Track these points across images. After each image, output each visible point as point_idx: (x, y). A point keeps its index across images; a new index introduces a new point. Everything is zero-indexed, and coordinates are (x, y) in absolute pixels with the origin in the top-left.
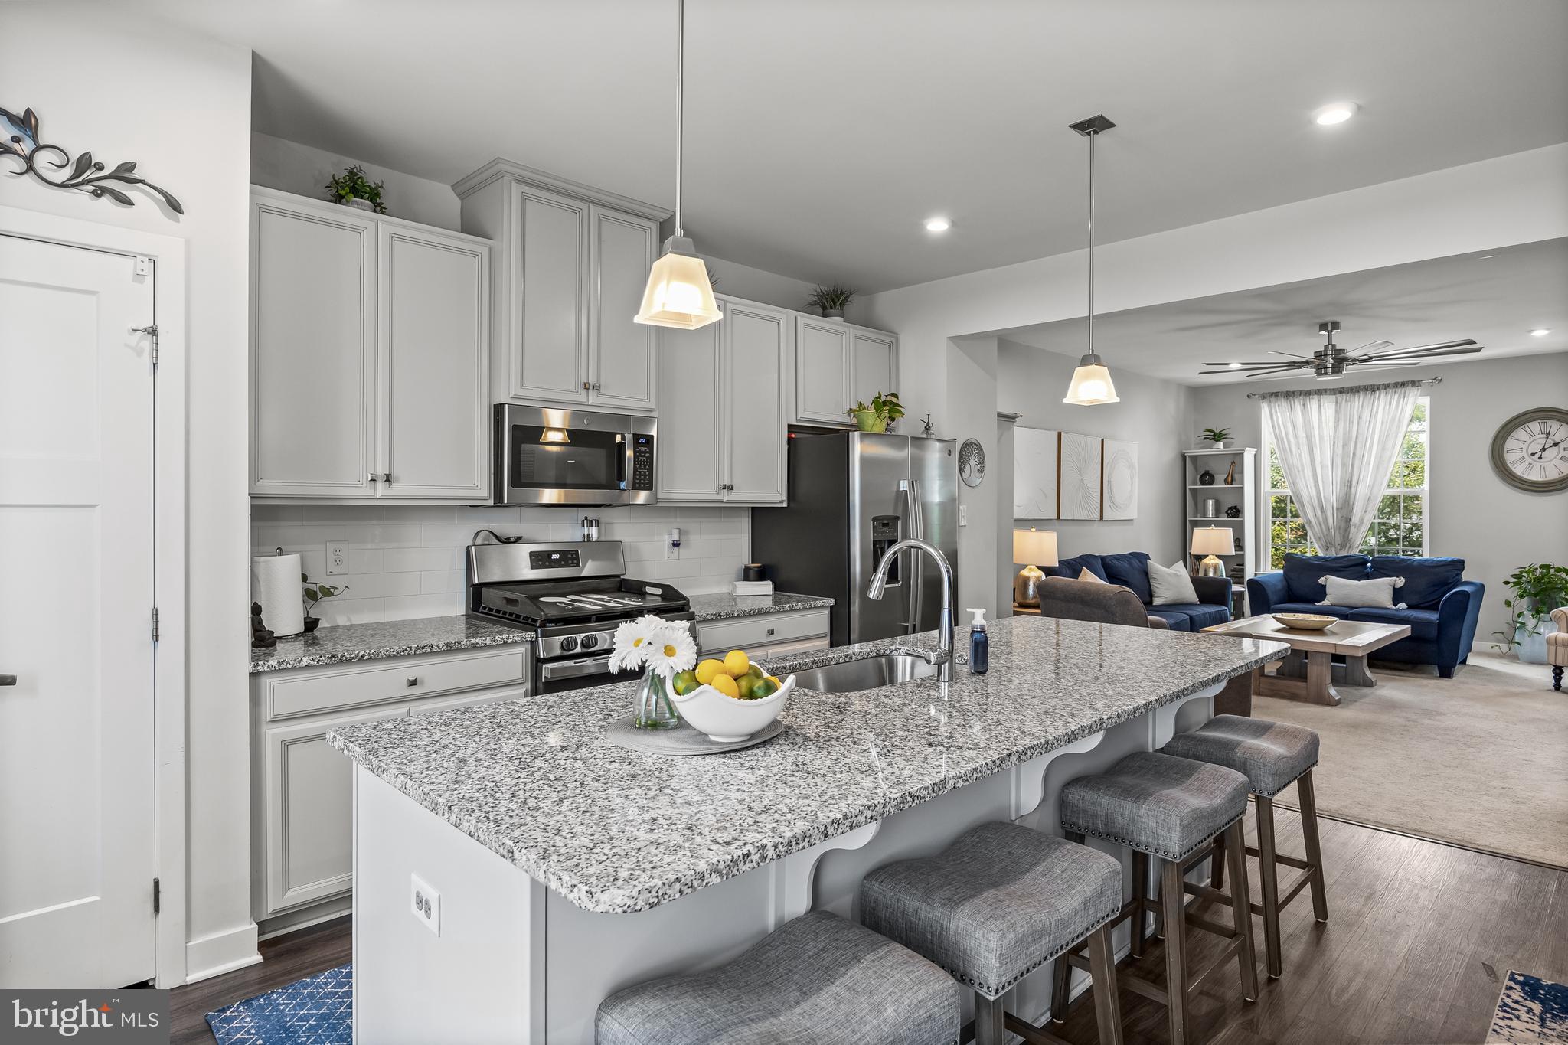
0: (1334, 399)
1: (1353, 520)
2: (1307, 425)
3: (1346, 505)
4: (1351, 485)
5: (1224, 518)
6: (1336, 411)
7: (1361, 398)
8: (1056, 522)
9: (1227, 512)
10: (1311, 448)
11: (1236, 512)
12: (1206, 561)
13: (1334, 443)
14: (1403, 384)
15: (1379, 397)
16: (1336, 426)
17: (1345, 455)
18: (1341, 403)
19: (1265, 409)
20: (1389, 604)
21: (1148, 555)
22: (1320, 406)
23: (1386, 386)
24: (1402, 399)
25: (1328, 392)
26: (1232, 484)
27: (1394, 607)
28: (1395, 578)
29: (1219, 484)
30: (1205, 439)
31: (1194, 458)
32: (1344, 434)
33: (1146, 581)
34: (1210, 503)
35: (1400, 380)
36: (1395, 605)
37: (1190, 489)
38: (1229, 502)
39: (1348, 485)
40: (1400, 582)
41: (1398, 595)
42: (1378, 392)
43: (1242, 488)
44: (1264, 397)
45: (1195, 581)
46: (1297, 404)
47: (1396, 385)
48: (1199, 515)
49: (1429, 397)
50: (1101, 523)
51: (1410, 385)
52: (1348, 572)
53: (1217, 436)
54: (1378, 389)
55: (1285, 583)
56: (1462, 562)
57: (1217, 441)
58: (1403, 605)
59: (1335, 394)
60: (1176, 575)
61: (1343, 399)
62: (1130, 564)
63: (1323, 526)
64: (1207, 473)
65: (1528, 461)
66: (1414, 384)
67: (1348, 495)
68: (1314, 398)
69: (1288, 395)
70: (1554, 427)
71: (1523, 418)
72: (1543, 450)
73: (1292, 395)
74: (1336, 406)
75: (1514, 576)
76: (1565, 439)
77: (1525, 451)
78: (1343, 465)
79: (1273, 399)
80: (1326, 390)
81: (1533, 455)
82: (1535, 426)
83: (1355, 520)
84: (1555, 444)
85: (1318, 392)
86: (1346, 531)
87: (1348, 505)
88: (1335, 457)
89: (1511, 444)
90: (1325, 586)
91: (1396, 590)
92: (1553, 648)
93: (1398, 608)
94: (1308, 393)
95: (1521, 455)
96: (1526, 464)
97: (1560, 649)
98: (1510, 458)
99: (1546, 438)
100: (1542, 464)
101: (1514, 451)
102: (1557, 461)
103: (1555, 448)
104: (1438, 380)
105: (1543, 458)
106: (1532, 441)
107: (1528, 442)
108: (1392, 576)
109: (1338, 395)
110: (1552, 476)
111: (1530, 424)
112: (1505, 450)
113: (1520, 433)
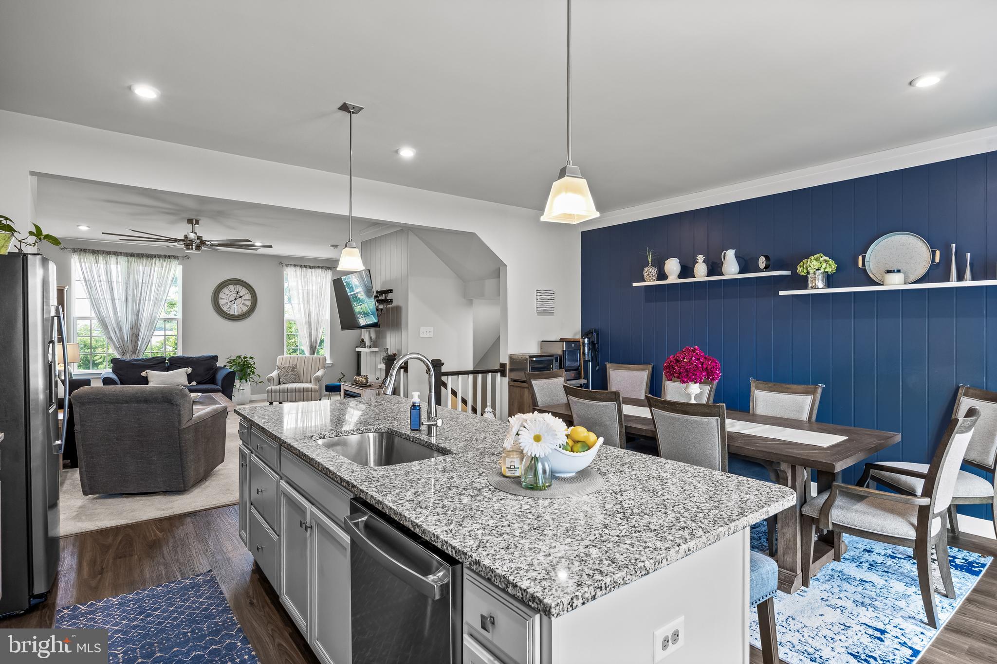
0: (127, 260)
2: (109, 273)
3: (135, 326)
6: (128, 267)
7: (144, 261)
10: (112, 290)
13: (127, 287)
14: (169, 257)
15: (155, 262)
16: (128, 277)
18: (131, 263)
20: (186, 383)
22: (117, 263)
23: (160, 257)
24: (168, 265)
25: (123, 254)
27: (189, 385)
28: (186, 368)
32: (134, 282)
35: (168, 254)
36: (190, 383)
40: (190, 370)
41: (190, 378)
42: (154, 259)
44: (74, 251)
46: (101, 258)
47: (165, 257)
49: (182, 266)
51: (173, 258)
52: (157, 367)
54: (155, 257)
56: (217, 357)
58: (194, 383)
59: (127, 256)
61: (132, 260)
63: (120, 341)
65: (229, 304)
66: (175, 257)
67: (137, 320)
68: (113, 259)
69: (95, 252)
70: (240, 288)
71: (227, 283)
72: (236, 299)
73: (97, 252)
74: (128, 264)
75: (228, 362)
76: (245, 295)
77: (228, 299)
78: (133, 301)
79: (82, 253)
80: (121, 253)
81: (231, 301)
82: (232, 287)
83: (141, 336)
84: (240, 297)
85: (116, 254)
86: (136, 342)
87: (137, 326)
88: (128, 296)
89: (221, 295)
90: (147, 377)
91: (188, 375)
92: (270, 394)
93: (192, 385)
94: (109, 253)
95: (226, 301)
96: (228, 306)
97: (273, 394)
98: (221, 302)
99: (236, 293)
100: (235, 306)
101: (223, 299)
102: (241, 305)
103: (240, 299)
104: (187, 257)
105: (235, 303)
106: (231, 295)
107: (229, 295)
108: (184, 367)
109: (129, 257)
110: (239, 312)
111: (230, 286)
112: (219, 298)
113: (226, 290)
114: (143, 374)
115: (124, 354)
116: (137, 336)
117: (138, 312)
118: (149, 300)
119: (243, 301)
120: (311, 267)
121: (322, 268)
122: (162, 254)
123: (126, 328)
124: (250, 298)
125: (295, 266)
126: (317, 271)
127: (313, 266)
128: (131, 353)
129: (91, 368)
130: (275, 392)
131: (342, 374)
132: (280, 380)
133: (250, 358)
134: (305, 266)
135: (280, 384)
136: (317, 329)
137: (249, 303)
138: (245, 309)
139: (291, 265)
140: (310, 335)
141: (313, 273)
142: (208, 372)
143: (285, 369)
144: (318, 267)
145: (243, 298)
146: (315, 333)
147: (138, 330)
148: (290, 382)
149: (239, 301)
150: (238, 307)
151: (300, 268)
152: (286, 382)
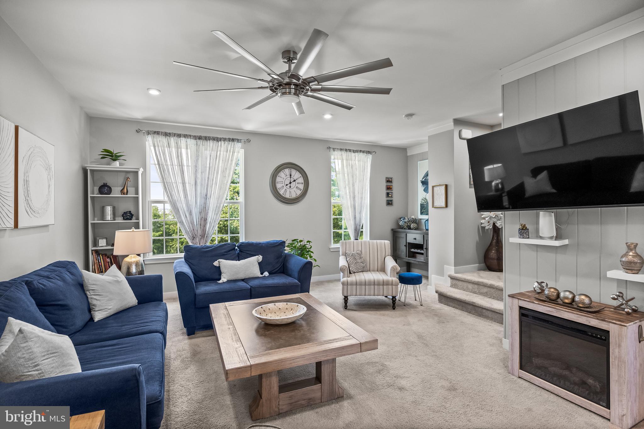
0: (196, 142)
2: (179, 156)
3: (204, 210)
4: (207, 197)
5: (120, 220)
6: (197, 150)
9: (123, 216)
10: (182, 173)
11: (131, 215)
12: (127, 259)
13: (196, 170)
14: (233, 140)
15: (221, 145)
16: (197, 160)
17: (202, 179)
18: (199, 146)
19: (149, 141)
20: (258, 274)
21: (74, 263)
22: (187, 145)
23: (225, 140)
24: (232, 148)
25: (192, 137)
26: (127, 194)
27: (261, 276)
28: (257, 256)
29: (116, 193)
30: (103, 158)
31: (94, 172)
34: (109, 210)
35: (231, 137)
36: (262, 274)
37: (91, 197)
38: (124, 208)
40: (260, 258)
41: (262, 266)
42: (220, 142)
43: (137, 198)
44: (148, 133)
46: (172, 140)
47: (230, 140)
48: (96, 219)
49: (243, 150)
50: (16, 232)
51: (236, 141)
53: (114, 157)
55: (190, 268)
56: (284, 242)
57: (115, 160)
58: (266, 274)
59: (196, 139)
60: (113, 282)
61: (200, 143)
63: (190, 223)
64: (105, 185)
65: (285, 188)
66: (238, 141)
67: (205, 204)
68: (183, 140)
69: (166, 135)
70: (294, 172)
71: (283, 167)
72: (290, 183)
73: (169, 134)
74: (197, 147)
76: (298, 178)
77: (283, 183)
78: (202, 185)
79: (156, 136)
80: (190, 136)
81: (287, 185)
82: (287, 171)
83: (209, 220)
84: (294, 181)
85: (185, 136)
86: (204, 226)
87: (205, 210)
88: (197, 179)
89: (278, 179)
90: (219, 267)
91: (260, 265)
92: (345, 287)
93: (265, 276)
94: (179, 136)
95: (282, 185)
96: (284, 190)
97: (349, 287)
98: (279, 186)
99: (291, 177)
100: (290, 190)
101: (280, 183)
102: (295, 189)
103: (294, 182)
104: (249, 141)
105: (290, 187)
106: (286, 179)
107: (285, 179)
108: (255, 255)
109: (198, 140)
110: (294, 196)
111: (285, 170)
112: (276, 182)
113: (282, 174)
114: (216, 263)
115: (193, 238)
116: (205, 220)
117: (206, 195)
118: (216, 184)
119: (297, 185)
120: (354, 151)
121: (363, 152)
122: (227, 137)
123: (195, 212)
124: (303, 182)
125: (341, 150)
126: (360, 155)
127: (356, 150)
128: (200, 237)
129: (164, 252)
130: (352, 284)
132: (350, 268)
133: (307, 242)
134: (350, 150)
135: (350, 273)
136: (360, 213)
137: (302, 187)
138: (299, 193)
139: (337, 149)
140: (355, 218)
141: (356, 158)
142: (278, 260)
143: (353, 257)
144: (361, 151)
145: (297, 181)
146: (358, 218)
147: (207, 214)
148: (360, 271)
149: (293, 184)
150: (292, 191)
151: (345, 152)
152: (355, 271)
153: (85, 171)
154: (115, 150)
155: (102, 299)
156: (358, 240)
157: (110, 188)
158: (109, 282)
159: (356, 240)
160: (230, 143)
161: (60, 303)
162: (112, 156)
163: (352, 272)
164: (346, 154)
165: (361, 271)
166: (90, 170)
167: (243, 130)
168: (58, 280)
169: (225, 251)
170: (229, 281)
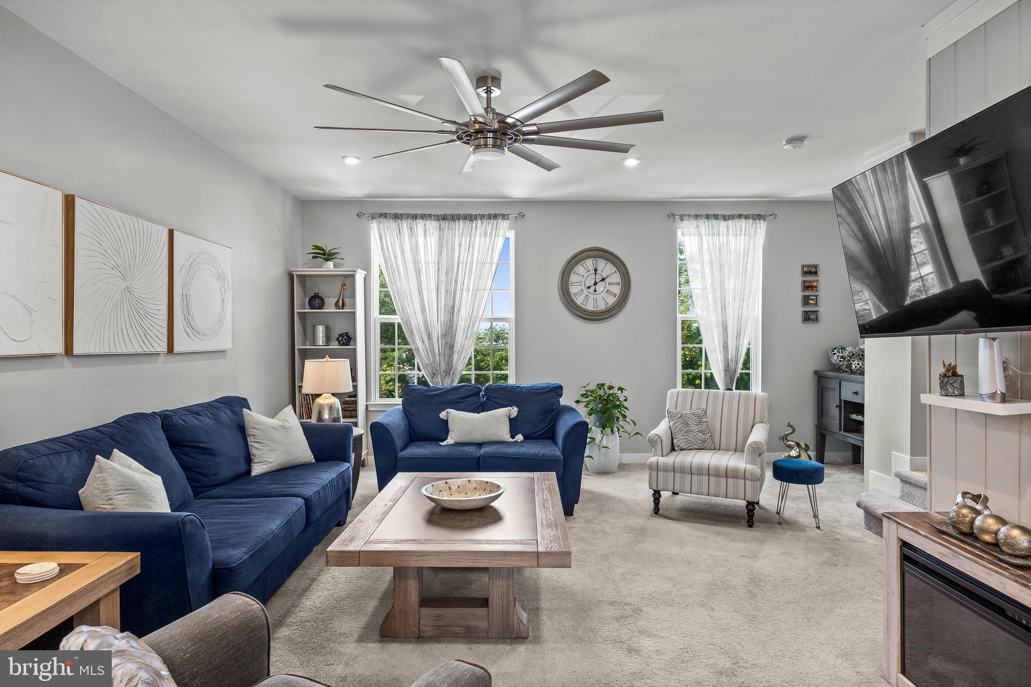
0: (438, 224)
1: (455, 346)
2: (415, 249)
3: (449, 331)
4: (454, 311)
5: (335, 346)
6: (439, 236)
7: (461, 226)
8: (66, 361)
9: (338, 339)
10: (418, 273)
11: (347, 339)
12: (319, 400)
13: (439, 269)
14: (495, 216)
15: (476, 226)
16: (440, 253)
17: (448, 282)
18: (444, 230)
19: (374, 228)
20: (507, 437)
21: (245, 400)
22: (425, 231)
23: (482, 217)
24: (494, 231)
25: (433, 218)
26: (343, 309)
27: (512, 440)
28: (509, 408)
29: (330, 308)
30: (314, 257)
31: (303, 278)
32: (447, 261)
33: (241, 442)
34: (320, 330)
35: (493, 212)
36: (513, 437)
37: (297, 312)
38: (339, 328)
39: (451, 311)
40: (514, 411)
41: (514, 425)
42: (475, 222)
43: (354, 313)
44: (373, 217)
45: (309, 431)
46: (405, 225)
47: (490, 217)
48: (308, 343)
49: (514, 231)
50: (171, 358)
51: (501, 217)
52: (466, 404)
53: (328, 256)
54: (476, 219)
55: (406, 420)
56: (560, 387)
57: (327, 260)
58: (520, 437)
59: (438, 220)
60: (284, 427)
61: (445, 226)
62: (217, 419)
63: (429, 352)
64: (316, 296)
65: (585, 292)
66: (504, 217)
67: (451, 321)
68: (420, 223)
69: (397, 217)
70: (602, 264)
71: (582, 255)
72: (595, 284)
73: (400, 217)
74: (440, 232)
75: (582, 395)
76: (610, 275)
77: (583, 284)
78: (447, 291)
79: (382, 220)
80: (430, 216)
81: (589, 288)
82: (589, 263)
83: (457, 347)
84: (603, 279)
85: (424, 217)
86: (450, 357)
87: (452, 331)
88: (440, 283)
89: (573, 278)
90: (447, 420)
91: (512, 421)
92: (654, 473)
93: (516, 441)
94: (415, 217)
95: (580, 288)
96: (583, 296)
97: (661, 474)
98: (573, 290)
99: (596, 274)
100: (595, 296)
101: (576, 284)
102: (604, 294)
103: (603, 283)
104: (522, 216)
105: (595, 291)
106: (588, 276)
107: (585, 278)
108: (506, 406)
109: (441, 222)
110: (602, 306)
111: (586, 261)
112: (570, 283)
113: (580, 269)
114: (443, 415)
115: (434, 375)
116: (452, 347)
117: (453, 308)
118: (468, 290)
119: (608, 287)
120: (725, 218)
121: (747, 217)
122: (486, 212)
123: (437, 334)
124: (619, 280)
125: (697, 217)
126: (738, 225)
127: (729, 216)
128: (444, 374)
129: (396, 395)
130: (666, 469)
131: (789, 425)
132: (675, 441)
133: (619, 389)
134: (716, 217)
135: (673, 449)
136: (738, 336)
137: (617, 290)
138: (612, 300)
139: (689, 216)
140: (725, 347)
141: (731, 230)
142: (545, 416)
143: (683, 419)
144: (740, 216)
145: (607, 280)
146: (734, 344)
147: (453, 338)
148: (695, 446)
149: (600, 287)
150: (599, 298)
151: (706, 220)
152: (685, 447)
153: (291, 276)
154: (328, 247)
155: (263, 448)
156: (731, 390)
157: (322, 300)
158: (274, 428)
159: (728, 389)
160: (492, 221)
161: (201, 445)
162: (324, 254)
163: (676, 449)
164: (707, 224)
165: (697, 447)
166: (296, 275)
167: (510, 198)
168: (209, 418)
169: (460, 396)
170: (457, 444)
